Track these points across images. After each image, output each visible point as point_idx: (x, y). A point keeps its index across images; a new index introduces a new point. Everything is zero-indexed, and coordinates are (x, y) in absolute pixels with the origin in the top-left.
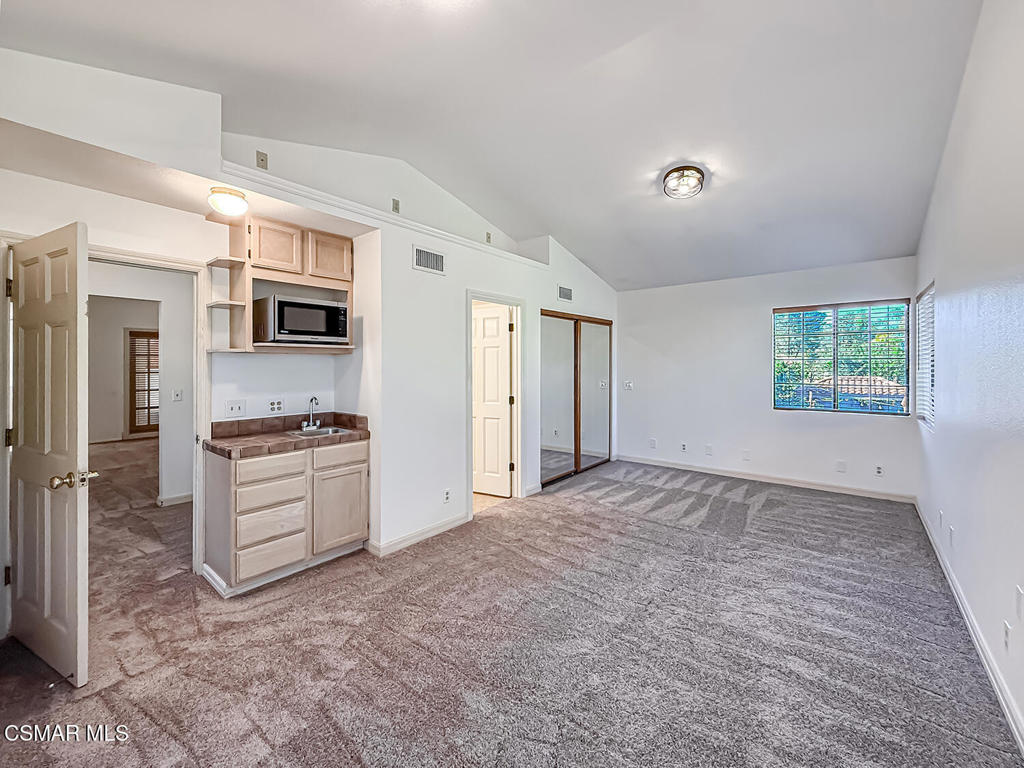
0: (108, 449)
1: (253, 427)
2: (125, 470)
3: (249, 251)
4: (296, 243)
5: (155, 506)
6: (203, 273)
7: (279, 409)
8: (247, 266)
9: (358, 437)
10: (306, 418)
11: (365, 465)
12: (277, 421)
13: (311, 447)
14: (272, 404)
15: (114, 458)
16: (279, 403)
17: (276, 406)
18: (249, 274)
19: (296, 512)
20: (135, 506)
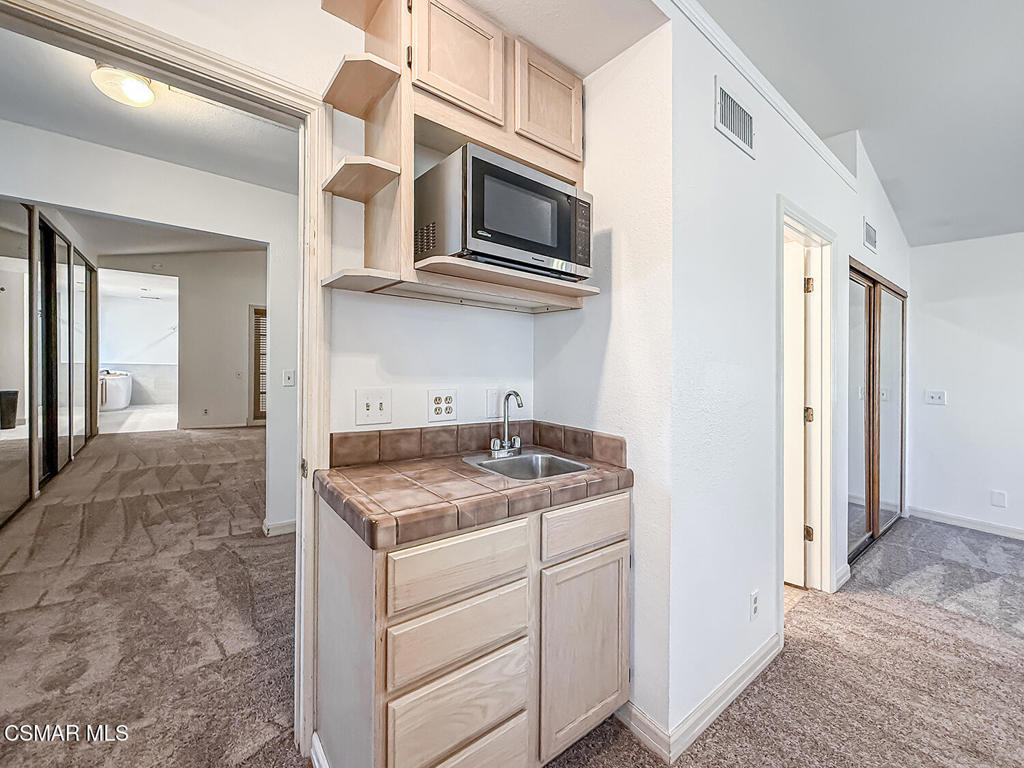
0: (229, 437)
1: (405, 446)
2: (240, 467)
3: (409, 50)
4: (495, 57)
5: (260, 534)
6: (317, 116)
7: (449, 411)
8: (405, 88)
9: (615, 485)
10: (496, 430)
11: (626, 544)
12: (445, 437)
13: (536, 509)
14: (437, 400)
15: (232, 449)
16: (448, 400)
17: (443, 405)
18: (408, 105)
19: (511, 669)
20: (235, 532)
